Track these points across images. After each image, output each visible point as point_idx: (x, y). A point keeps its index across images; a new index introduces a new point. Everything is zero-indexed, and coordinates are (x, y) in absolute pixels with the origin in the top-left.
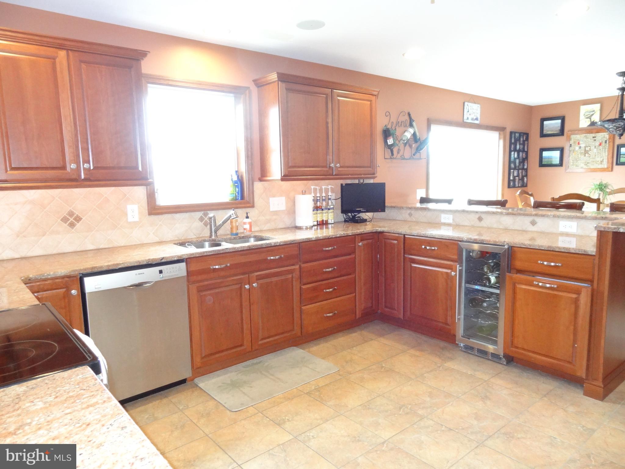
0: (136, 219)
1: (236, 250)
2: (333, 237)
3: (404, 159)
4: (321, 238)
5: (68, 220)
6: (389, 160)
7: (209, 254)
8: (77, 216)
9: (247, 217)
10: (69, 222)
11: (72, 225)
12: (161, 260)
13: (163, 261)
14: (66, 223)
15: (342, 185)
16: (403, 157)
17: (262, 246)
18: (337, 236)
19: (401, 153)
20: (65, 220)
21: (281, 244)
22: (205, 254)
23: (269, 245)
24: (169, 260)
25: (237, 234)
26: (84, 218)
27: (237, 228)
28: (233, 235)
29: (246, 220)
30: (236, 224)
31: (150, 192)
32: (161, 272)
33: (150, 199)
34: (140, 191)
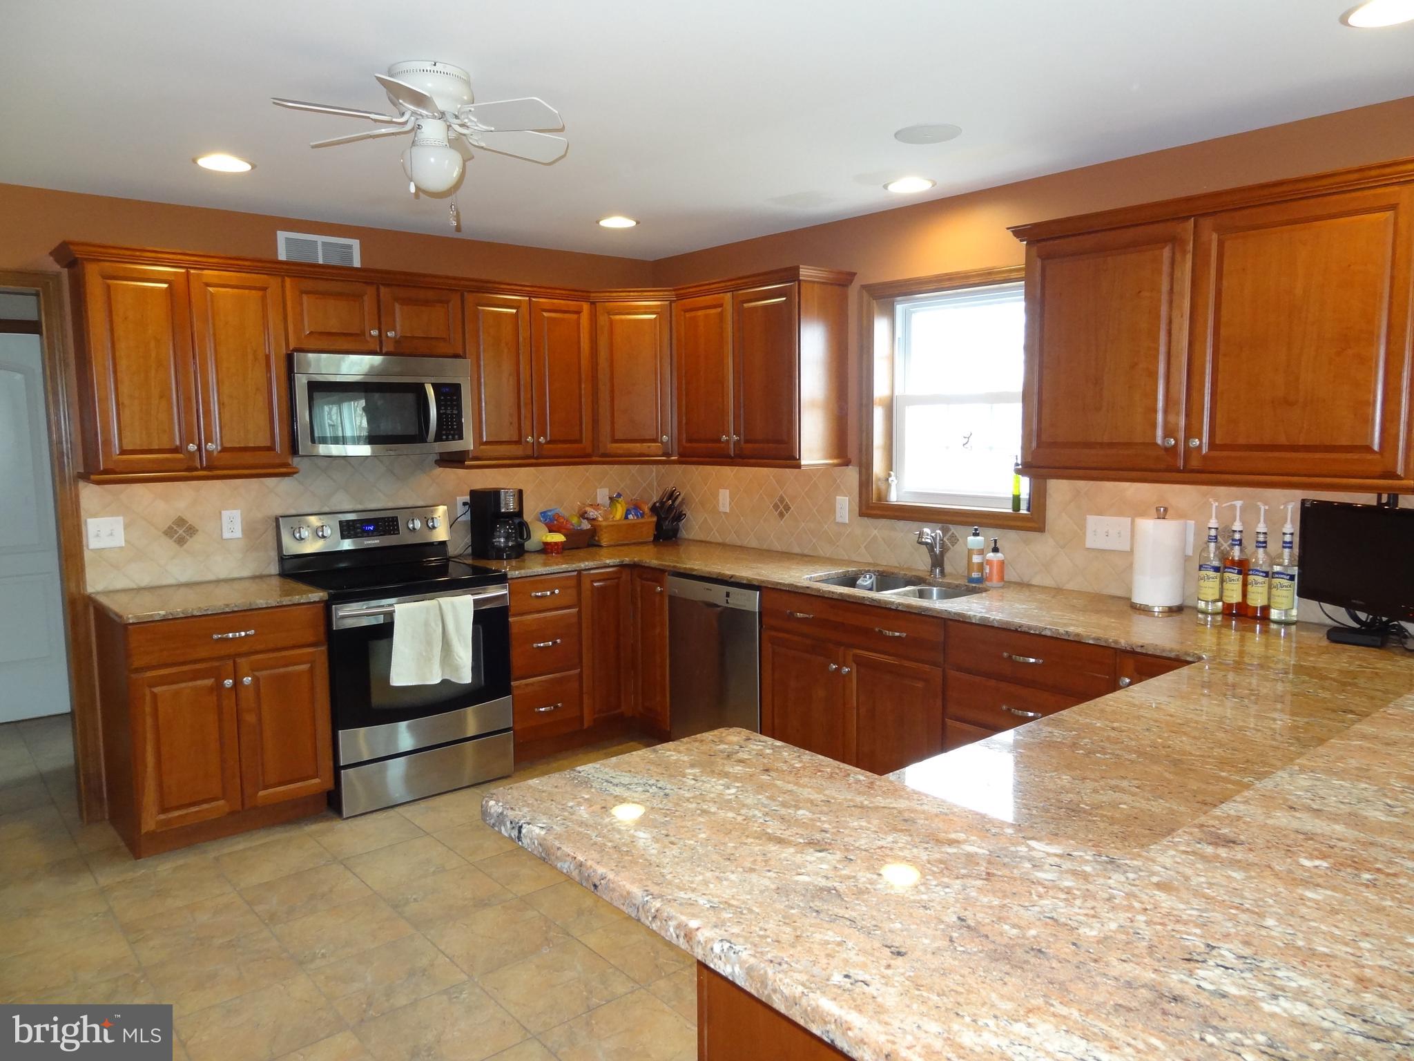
0: (846, 519)
2: (1032, 632)
4: (996, 625)
5: (779, 507)
7: (783, 588)
8: (787, 505)
9: (995, 550)
10: (779, 510)
11: (781, 515)
12: (730, 578)
13: (732, 580)
14: (776, 511)
15: (1303, 502)
18: (1043, 633)
20: (776, 507)
21: (900, 608)
22: (779, 587)
23: (876, 604)
24: (737, 581)
25: (980, 580)
26: (792, 508)
27: (981, 567)
28: (971, 580)
29: (990, 555)
30: (976, 559)
31: (864, 478)
32: (728, 595)
33: (864, 490)
34: (851, 475)
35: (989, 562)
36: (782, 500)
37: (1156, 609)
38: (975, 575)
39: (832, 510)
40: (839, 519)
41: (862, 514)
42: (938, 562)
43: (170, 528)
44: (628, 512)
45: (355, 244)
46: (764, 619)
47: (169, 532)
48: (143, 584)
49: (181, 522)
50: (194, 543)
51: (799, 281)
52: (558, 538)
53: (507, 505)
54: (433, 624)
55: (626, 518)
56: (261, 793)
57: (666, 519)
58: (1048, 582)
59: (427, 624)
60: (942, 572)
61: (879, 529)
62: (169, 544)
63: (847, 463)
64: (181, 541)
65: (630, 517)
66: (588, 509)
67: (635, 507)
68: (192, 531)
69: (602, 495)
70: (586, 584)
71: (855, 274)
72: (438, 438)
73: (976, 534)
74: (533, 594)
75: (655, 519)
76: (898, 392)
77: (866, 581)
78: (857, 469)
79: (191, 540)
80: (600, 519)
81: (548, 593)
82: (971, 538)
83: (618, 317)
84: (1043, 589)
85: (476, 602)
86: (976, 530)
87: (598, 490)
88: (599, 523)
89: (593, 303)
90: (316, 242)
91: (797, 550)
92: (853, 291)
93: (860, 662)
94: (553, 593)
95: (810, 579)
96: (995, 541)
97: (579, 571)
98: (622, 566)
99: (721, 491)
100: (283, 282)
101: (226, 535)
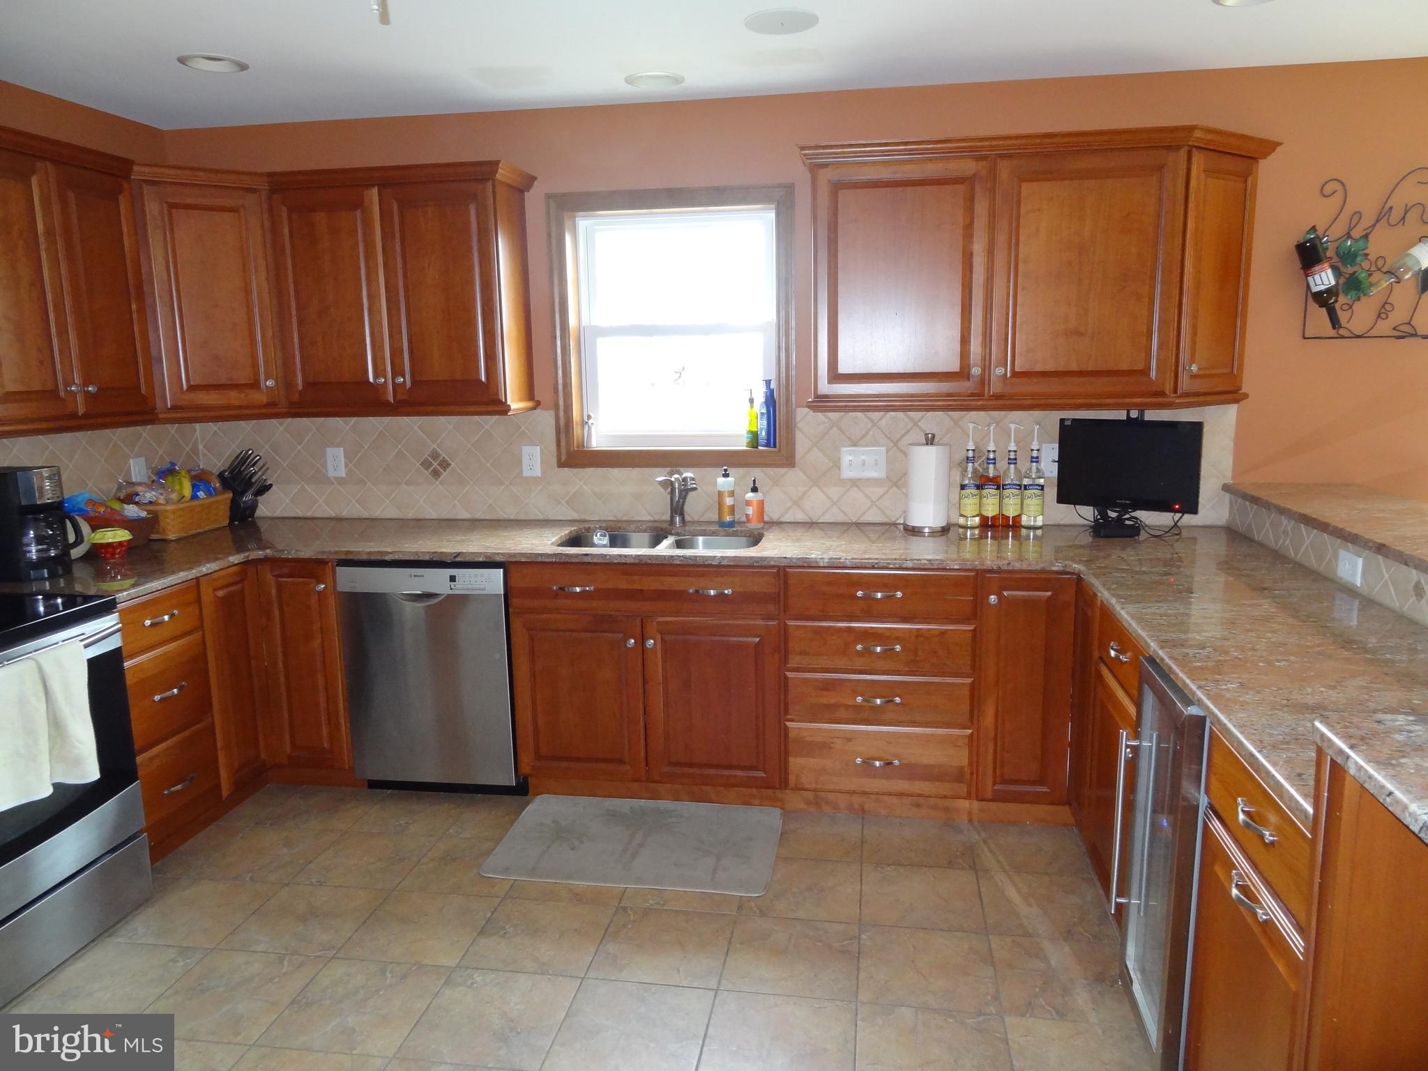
0: (537, 472)
1: (608, 561)
3: (1414, 336)
5: (431, 464)
6: (1322, 343)
7: (546, 560)
8: (444, 460)
9: (755, 490)
10: (432, 468)
11: (436, 474)
12: (455, 557)
13: (458, 559)
14: (427, 469)
15: (1062, 420)
17: (673, 561)
18: (904, 566)
20: (426, 464)
21: (724, 563)
23: (690, 562)
24: (468, 559)
25: (731, 524)
26: (453, 464)
27: (732, 509)
28: (722, 524)
29: (750, 495)
30: (729, 501)
31: (562, 422)
32: (453, 579)
33: (563, 436)
34: (546, 420)
35: (748, 503)
36: (435, 455)
37: (927, 530)
38: (728, 518)
39: (519, 462)
40: (526, 473)
41: (561, 465)
42: (677, 509)
44: (195, 487)
46: (514, 601)
51: (494, 180)
52: (122, 535)
54: (32, 700)
55: (194, 497)
57: (243, 493)
58: (800, 517)
59: (22, 701)
60: (683, 521)
61: (586, 480)
63: (538, 404)
65: (201, 495)
67: (199, 480)
69: (138, 470)
70: (207, 596)
71: (533, 179)
73: (726, 475)
74: (148, 623)
75: (230, 495)
76: (584, 322)
77: (600, 539)
78: (552, 413)
80: (162, 501)
81: (166, 618)
82: (721, 480)
84: (796, 524)
86: (726, 470)
87: (131, 461)
88: (158, 508)
91: (465, 515)
92: (534, 199)
93: (664, 631)
94: (172, 616)
95: (552, 544)
96: (754, 481)
97: (200, 578)
98: (246, 563)
99: (330, 450)
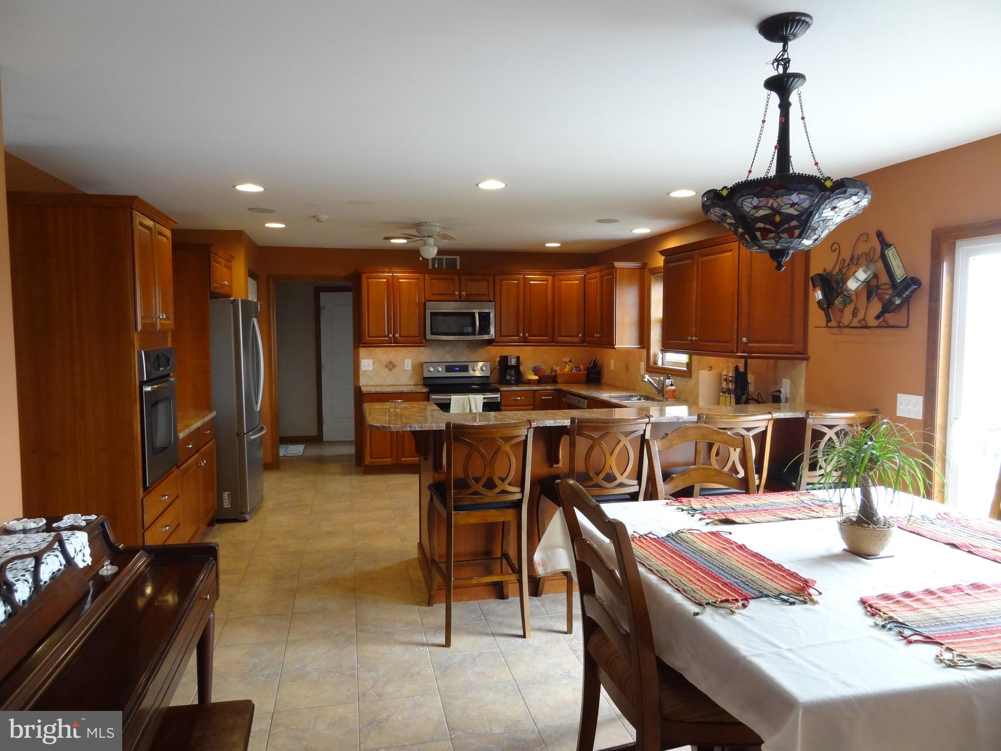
3: (867, 327)
6: (836, 331)
9: (672, 385)
16: (863, 323)
19: (861, 315)
26: (630, 368)
29: (670, 387)
32: (579, 401)
33: (647, 360)
34: (645, 353)
36: (627, 364)
39: (640, 369)
41: (647, 371)
42: (660, 391)
43: (387, 365)
44: (572, 368)
45: (458, 258)
47: (387, 366)
48: (377, 384)
49: (391, 363)
50: (395, 370)
51: (615, 269)
52: (536, 378)
53: (511, 362)
54: (466, 405)
55: (571, 370)
56: (403, 459)
57: (593, 372)
59: (463, 405)
62: (387, 370)
63: (642, 348)
64: (390, 370)
65: (573, 371)
66: (554, 366)
67: (577, 366)
68: (394, 366)
70: (537, 397)
71: (647, 263)
72: (480, 334)
74: (512, 398)
75: (586, 373)
78: (646, 350)
79: (394, 369)
80: (559, 371)
81: (519, 399)
82: (668, 381)
83: (563, 282)
85: (484, 398)
88: (558, 373)
89: (554, 276)
90: (443, 259)
91: (631, 387)
94: (521, 399)
97: (535, 391)
98: (555, 390)
99: (612, 360)
100: (424, 276)
101: (406, 368)
